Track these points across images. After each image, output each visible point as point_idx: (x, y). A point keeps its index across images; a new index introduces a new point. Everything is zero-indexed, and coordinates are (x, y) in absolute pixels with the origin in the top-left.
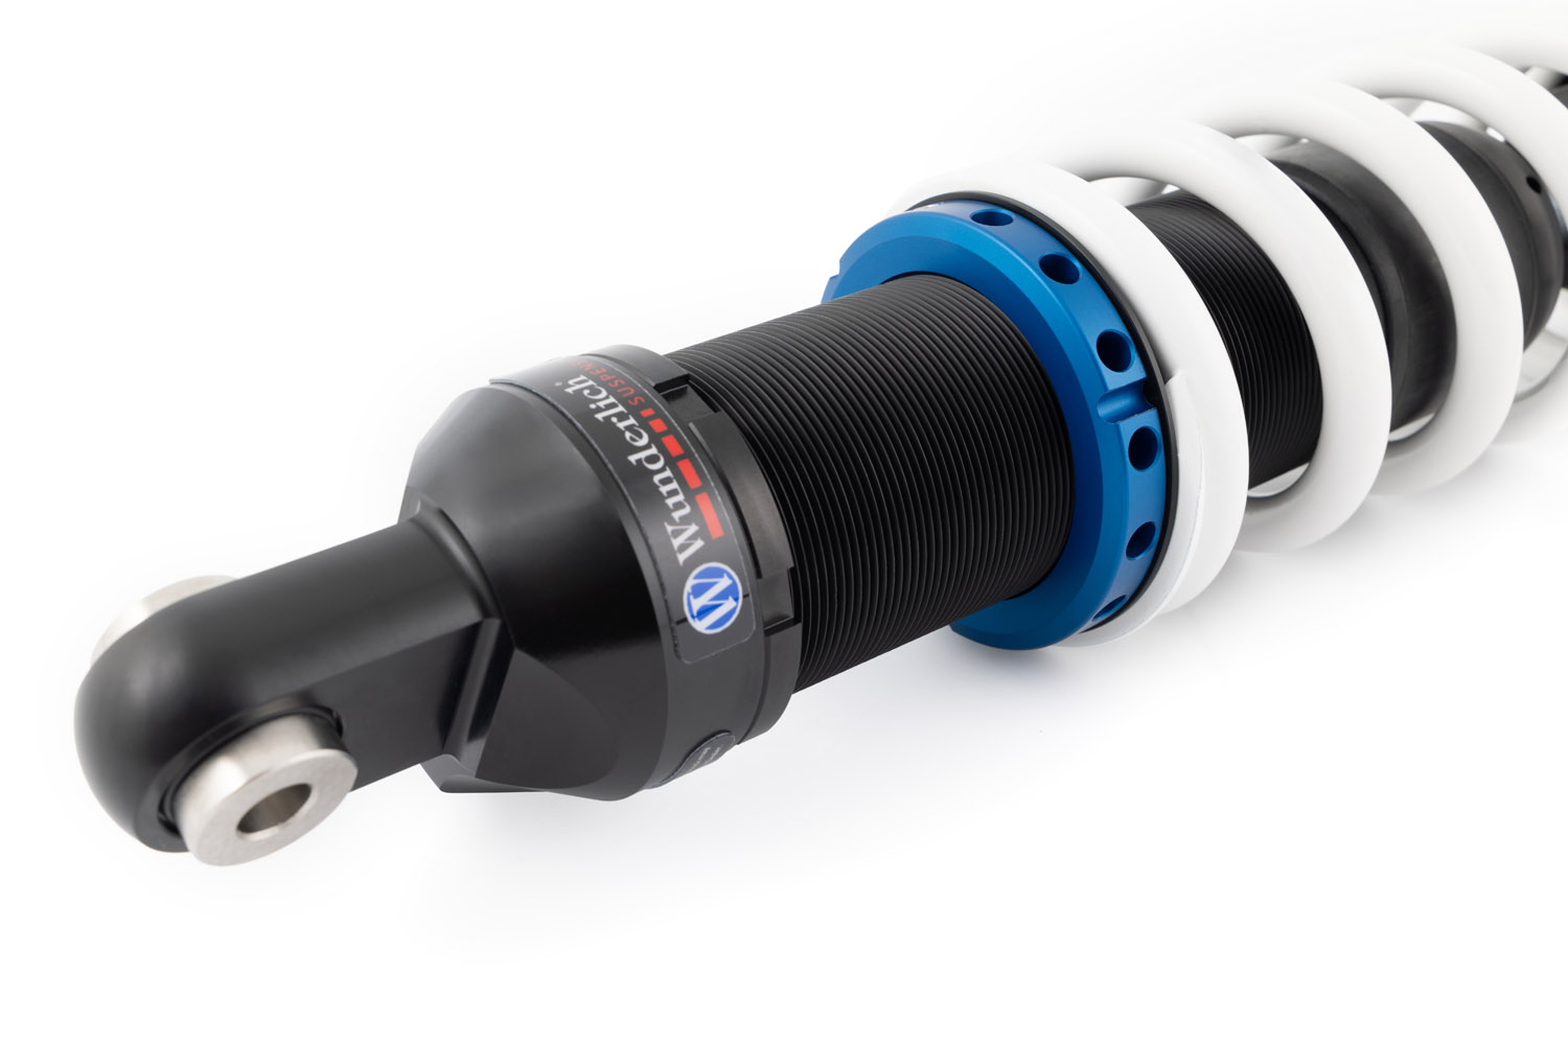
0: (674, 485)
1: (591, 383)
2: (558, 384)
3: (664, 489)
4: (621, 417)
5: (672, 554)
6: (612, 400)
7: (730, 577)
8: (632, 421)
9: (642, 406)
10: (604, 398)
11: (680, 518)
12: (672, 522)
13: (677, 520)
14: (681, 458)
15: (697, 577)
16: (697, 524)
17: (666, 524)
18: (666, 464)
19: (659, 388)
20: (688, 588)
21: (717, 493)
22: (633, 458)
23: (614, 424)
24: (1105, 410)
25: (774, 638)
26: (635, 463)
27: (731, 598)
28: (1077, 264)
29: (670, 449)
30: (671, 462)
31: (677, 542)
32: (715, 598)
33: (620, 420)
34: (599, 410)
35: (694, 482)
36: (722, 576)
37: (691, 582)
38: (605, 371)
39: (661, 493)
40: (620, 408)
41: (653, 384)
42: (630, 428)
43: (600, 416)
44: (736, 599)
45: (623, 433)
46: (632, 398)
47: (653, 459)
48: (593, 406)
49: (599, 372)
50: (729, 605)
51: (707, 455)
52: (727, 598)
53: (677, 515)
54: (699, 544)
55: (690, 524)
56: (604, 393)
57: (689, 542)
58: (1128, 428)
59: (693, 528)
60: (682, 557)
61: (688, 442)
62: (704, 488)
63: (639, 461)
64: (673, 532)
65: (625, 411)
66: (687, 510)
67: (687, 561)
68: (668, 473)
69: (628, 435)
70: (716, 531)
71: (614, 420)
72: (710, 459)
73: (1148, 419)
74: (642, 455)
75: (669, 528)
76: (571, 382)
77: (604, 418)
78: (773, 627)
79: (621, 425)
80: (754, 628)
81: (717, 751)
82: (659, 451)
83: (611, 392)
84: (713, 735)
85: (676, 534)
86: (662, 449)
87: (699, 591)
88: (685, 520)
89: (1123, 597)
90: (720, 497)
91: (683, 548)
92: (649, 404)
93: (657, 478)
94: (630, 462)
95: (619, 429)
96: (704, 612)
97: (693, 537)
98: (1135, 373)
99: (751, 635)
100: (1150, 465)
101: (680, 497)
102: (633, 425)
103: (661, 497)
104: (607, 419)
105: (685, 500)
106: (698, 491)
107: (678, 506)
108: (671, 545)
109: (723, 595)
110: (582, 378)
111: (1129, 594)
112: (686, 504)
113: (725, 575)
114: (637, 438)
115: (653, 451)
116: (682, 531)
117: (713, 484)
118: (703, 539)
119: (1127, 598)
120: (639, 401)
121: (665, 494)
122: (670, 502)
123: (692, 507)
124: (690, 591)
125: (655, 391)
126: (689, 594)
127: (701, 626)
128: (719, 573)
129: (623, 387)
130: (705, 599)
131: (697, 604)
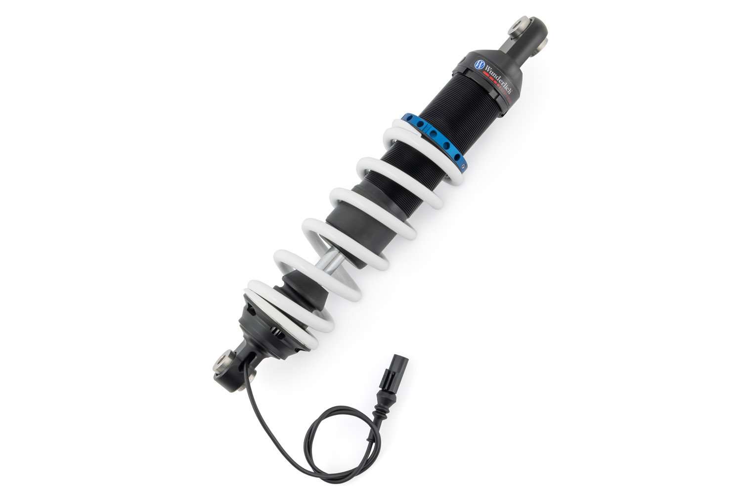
30: (495, 79)
35: (491, 77)
37: (484, 64)
47: (497, 78)
50: (477, 66)
55: (488, 71)
60: (488, 66)
70: (484, 73)
85: (490, 69)
87: (483, 64)
90: (486, 77)
96: (480, 62)
107: (491, 73)
109: (478, 66)
113: (480, 68)
127: (479, 61)
130: (481, 64)
131: (482, 62)
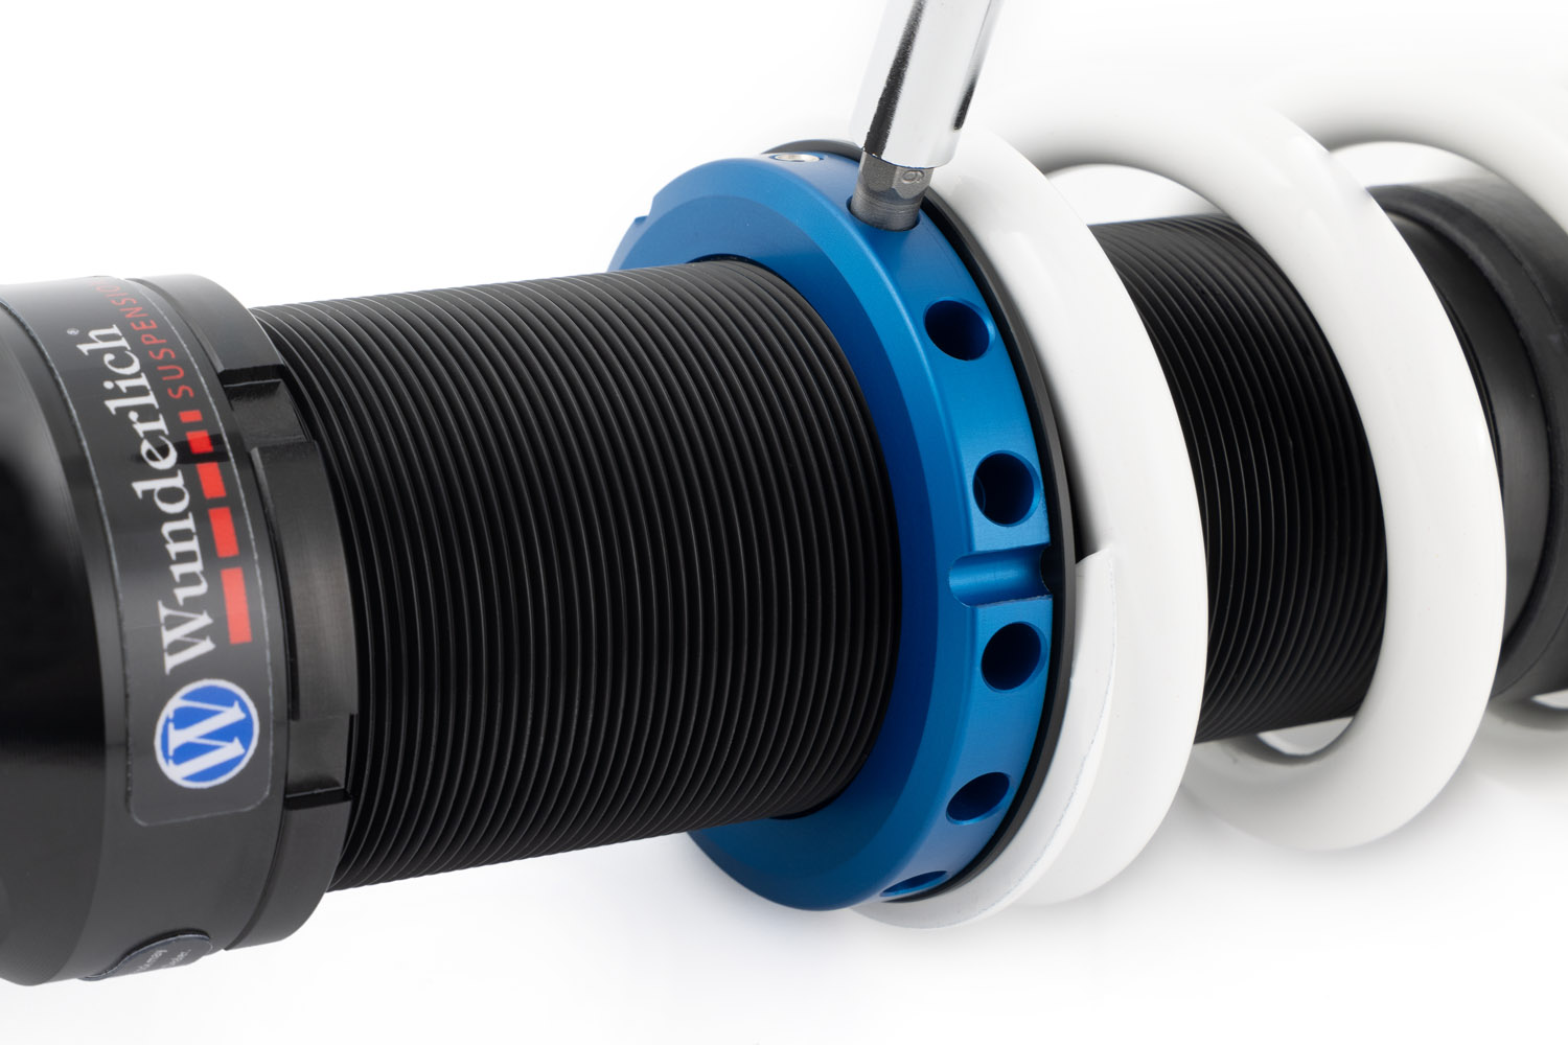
0: (193, 545)
1: (123, 343)
2: (72, 332)
3: (174, 548)
4: (146, 413)
5: (157, 653)
6: (143, 381)
7: (244, 707)
8: (160, 425)
9: (187, 403)
10: (132, 375)
11: (187, 600)
12: (171, 602)
13: (181, 602)
14: (217, 503)
15: (187, 697)
16: (210, 615)
17: (160, 604)
18: (190, 508)
19: (225, 377)
20: (169, 710)
21: (258, 572)
22: (139, 487)
23: (132, 423)
24: (960, 581)
25: (299, 816)
26: (140, 495)
27: (237, 741)
28: (991, 328)
29: (205, 485)
30: (199, 509)
31: (169, 637)
32: (209, 736)
33: (142, 419)
34: (116, 393)
35: (227, 545)
36: (230, 705)
37: (176, 702)
38: (154, 326)
39: (167, 553)
40: (151, 399)
41: (220, 368)
42: (152, 436)
43: (112, 405)
44: (246, 744)
45: (139, 441)
46: (175, 385)
47: (171, 495)
48: (108, 385)
49: (144, 326)
50: (232, 749)
51: (263, 505)
52: (230, 740)
53: (181, 594)
54: (205, 646)
55: (201, 613)
56: (135, 367)
57: (189, 639)
58: (993, 619)
59: (203, 620)
60: (171, 662)
61: (239, 481)
62: (242, 558)
63: (148, 494)
64: (168, 618)
65: (157, 406)
66: (201, 589)
67: (177, 669)
68: (189, 524)
69: (146, 446)
70: (240, 631)
71: (133, 416)
72: (266, 516)
73: (1035, 612)
74: (157, 485)
75: (164, 612)
76: (93, 334)
77: (117, 409)
78: (299, 797)
79: (141, 428)
80: (267, 793)
81: (182, 955)
82: (186, 485)
83: (147, 368)
84: (174, 934)
85: (173, 623)
86: (192, 483)
87: (184, 719)
88: (194, 605)
89: (940, 874)
90: (262, 579)
91: (177, 647)
92: (199, 402)
93: (168, 528)
94: (133, 492)
95: (135, 432)
97: (200, 634)
98: (1031, 530)
99: (259, 803)
100: (1016, 686)
101: (196, 567)
102: (161, 432)
103: (166, 560)
104: (124, 411)
105: (203, 573)
106: (230, 562)
107: (189, 580)
108: (159, 639)
109: (225, 734)
110: (115, 330)
111: (951, 871)
112: (202, 579)
113: (236, 704)
114: (158, 455)
115: (178, 482)
116: (185, 621)
117: (256, 557)
118: (213, 640)
119: (949, 876)
120: (185, 392)
121: (173, 557)
122: (178, 570)
123: (209, 589)
124: (171, 716)
125: (217, 381)
126: (168, 721)
127: (177, 773)
128: (227, 699)
129: (172, 363)
130: (192, 734)
131: (178, 738)
